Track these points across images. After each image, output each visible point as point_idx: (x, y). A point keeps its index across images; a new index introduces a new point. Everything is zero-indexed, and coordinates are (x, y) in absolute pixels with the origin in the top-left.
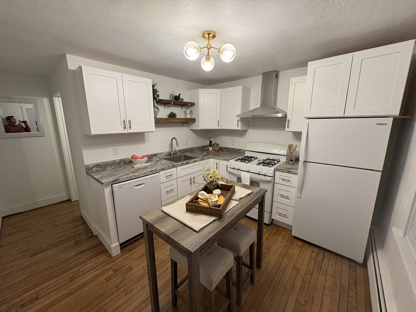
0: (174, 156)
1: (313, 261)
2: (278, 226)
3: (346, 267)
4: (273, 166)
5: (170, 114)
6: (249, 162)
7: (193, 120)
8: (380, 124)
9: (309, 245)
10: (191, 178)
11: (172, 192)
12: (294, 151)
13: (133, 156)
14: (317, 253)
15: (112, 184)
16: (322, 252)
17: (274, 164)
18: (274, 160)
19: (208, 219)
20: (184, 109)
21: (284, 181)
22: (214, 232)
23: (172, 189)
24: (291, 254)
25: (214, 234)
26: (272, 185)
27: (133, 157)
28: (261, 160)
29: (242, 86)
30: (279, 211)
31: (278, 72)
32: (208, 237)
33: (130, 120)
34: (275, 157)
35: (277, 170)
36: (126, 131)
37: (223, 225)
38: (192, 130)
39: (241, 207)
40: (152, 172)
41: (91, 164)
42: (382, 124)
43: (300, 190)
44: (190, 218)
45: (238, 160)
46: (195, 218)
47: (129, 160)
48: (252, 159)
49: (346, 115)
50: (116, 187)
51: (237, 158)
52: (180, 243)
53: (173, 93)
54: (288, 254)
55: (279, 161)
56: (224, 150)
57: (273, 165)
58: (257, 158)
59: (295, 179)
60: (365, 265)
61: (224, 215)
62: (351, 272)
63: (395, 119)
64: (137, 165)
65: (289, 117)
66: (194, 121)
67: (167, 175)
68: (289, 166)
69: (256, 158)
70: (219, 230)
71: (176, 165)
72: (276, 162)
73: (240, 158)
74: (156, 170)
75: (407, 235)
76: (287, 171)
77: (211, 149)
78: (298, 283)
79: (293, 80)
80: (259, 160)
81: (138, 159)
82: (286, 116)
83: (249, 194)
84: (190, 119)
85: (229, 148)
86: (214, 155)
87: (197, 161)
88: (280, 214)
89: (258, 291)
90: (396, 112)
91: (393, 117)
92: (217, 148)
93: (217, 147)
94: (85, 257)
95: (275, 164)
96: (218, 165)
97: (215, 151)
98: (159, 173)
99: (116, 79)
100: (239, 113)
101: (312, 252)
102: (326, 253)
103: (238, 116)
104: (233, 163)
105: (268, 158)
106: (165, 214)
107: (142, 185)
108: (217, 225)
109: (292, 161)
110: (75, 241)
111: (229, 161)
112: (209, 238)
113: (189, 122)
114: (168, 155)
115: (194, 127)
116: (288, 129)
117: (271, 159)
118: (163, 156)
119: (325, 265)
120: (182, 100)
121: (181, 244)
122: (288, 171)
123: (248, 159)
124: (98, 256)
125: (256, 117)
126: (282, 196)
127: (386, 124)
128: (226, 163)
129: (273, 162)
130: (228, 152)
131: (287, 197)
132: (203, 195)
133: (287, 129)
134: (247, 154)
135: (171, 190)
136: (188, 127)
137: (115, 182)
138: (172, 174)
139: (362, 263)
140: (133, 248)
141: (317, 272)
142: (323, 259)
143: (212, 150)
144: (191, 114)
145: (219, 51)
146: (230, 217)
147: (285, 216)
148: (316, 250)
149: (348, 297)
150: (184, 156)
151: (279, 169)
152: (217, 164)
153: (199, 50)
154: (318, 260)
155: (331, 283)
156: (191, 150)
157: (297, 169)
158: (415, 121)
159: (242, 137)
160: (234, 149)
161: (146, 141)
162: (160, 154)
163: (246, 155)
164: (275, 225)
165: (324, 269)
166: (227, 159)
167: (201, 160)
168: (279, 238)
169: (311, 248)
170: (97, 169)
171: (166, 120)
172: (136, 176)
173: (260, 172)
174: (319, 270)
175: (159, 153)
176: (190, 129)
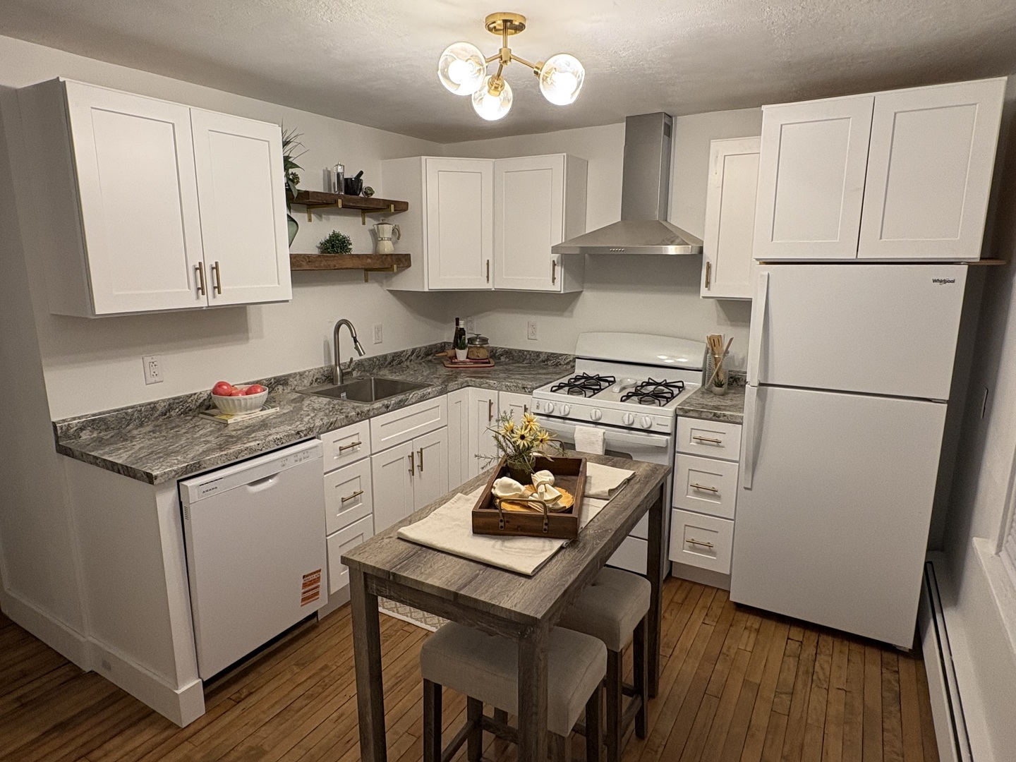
0: (346, 383)
1: (792, 662)
2: (687, 583)
3: (873, 664)
4: (668, 402)
5: (327, 241)
6: (595, 394)
7: (403, 261)
8: (941, 281)
9: (778, 624)
10: (413, 453)
11: (356, 502)
12: (724, 355)
13: (220, 385)
14: (801, 640)
15: (179, 482)
16: (813, 636)
17: (669, 395)
18: (667, 385)
19: (544, 547)
20: (371, 223)
21: (703, 444)
22: (572, 572)
23: (358, 491)
24: (733, 652)
25: (573, 577)
26: (669, 459)
27: (220, 390)
28: (631, 386)
29: (565, 154)
30: (692, 535)
31: (670, 117)
32: (564, 585)
33: (216, 263)
34: (671, 376)
35: (681, 413)
36: (202, 303)
37: (588, 555)
38: (397, 294)
39: (618, 513)
40: (298, 436)
41: (74, 419)
42: (945, 281)
43: (751, 466)
44: (493, 547)
45: (560, 387)
46: (506, 547)
47: (200, 401)
48: (601, 382)
49: (863, 256)
50: (196, 491)
51: (556, 383)
52: (497, 604)
53: (340, 169)
54: (725, 651)
55: (683, 387)
56: (503, 359)
57: (668, 400)
58: (614, 382)
59: (733, 437)
60: (917, 653)
61: (582, 535)
62: (887, 675)
63: (973, 269)
64: (236, 418)
65: (709, 255)
66: (406, 264)
67: (344, 446)
68: (715, 401)
69: (612, 379)
70: (581, 568)
71: (369, 411)
72: (676, 391)
73: (565, 380)
74: (311, 429)
75: (1003, 548)
76: (711, 416)
77: (462, 355)
78: (761, 719)
79: (719, 148)
80: (623, 385)
81: (237, 394)
82: (701, 250)
83: (629, 480)
84: (394, 258)
85: (520, 351)
86: (476, 374)
87: (430, 396)
88: (694, 545)
89: (659, 753)
90: (973, 251)
91: (968, 263)
92: (482, 350)
93: (483, 348)
94: (80, 741)
95: (673, 397)
96: (494, 408)
97: (476, 361)
98: (319, 438)
99: (173, 125)
100: (558, 240)
101: (788, 638)
102: (824, 638)
103: (555, 249)
104: (547, 398)
105: (649, 378)
106: (414, 546)
107: (270, 481)
108: (572, 558)
109: (720, 385)
110: (18, 699)
111: (531, 393)
112: (566, 586)
113: (392, 266)
114: (324, 378)
115: (405, 281)
116: (709, 289)
117: (659, 381)
118: (306, 382)
119: (822, 668)
120: (369, 192)
121: (501, 605)
122: (715, 415)
123: (589, 385)
124: (128, 733)
125: (613, 253)
126: (698, 490)
127: (953, 281)
128: (523, 399)
129: (668, 391)
130: (517, 365)
131: (714, 494)
132: (507, 487)
133: (704, 291)
134: (581, 369)
135: (355, 494)
136: (384, 282)
137: (192, 471)
138: (357, 442)
139: (910, 649)
140: (245, 692)
141: (805, 685)
142: (816, 654)
143: (467, 358)
144: (394, 239)
145: (536, 73)
146: (600, 537)
147: (709, 548)
148: (796, 633)
149: (883, 731)
150: (374, 379)
151: (690, 410)
152: (491, 404)
153: (482, 65)
154: (804, 656)
155: (842, 708)
156: (394, 361)
157: (741, 409)
158: (1013, 275)
159: (562, 315)
160: (538, 354)
161: (250, 335)
162: (298, 377)
163: (579, 371)
164: (679, 582)
165: (821, 676)
166: (524, 388)
167: (441, 393)
168: (694, 616)
169: (783, 630)
170: (95, 435)
171: (321, 261)
172: (250, 449)
173: (632, 424)
174: (810, 681)
175: (295, 373)
176: (390, 291)
